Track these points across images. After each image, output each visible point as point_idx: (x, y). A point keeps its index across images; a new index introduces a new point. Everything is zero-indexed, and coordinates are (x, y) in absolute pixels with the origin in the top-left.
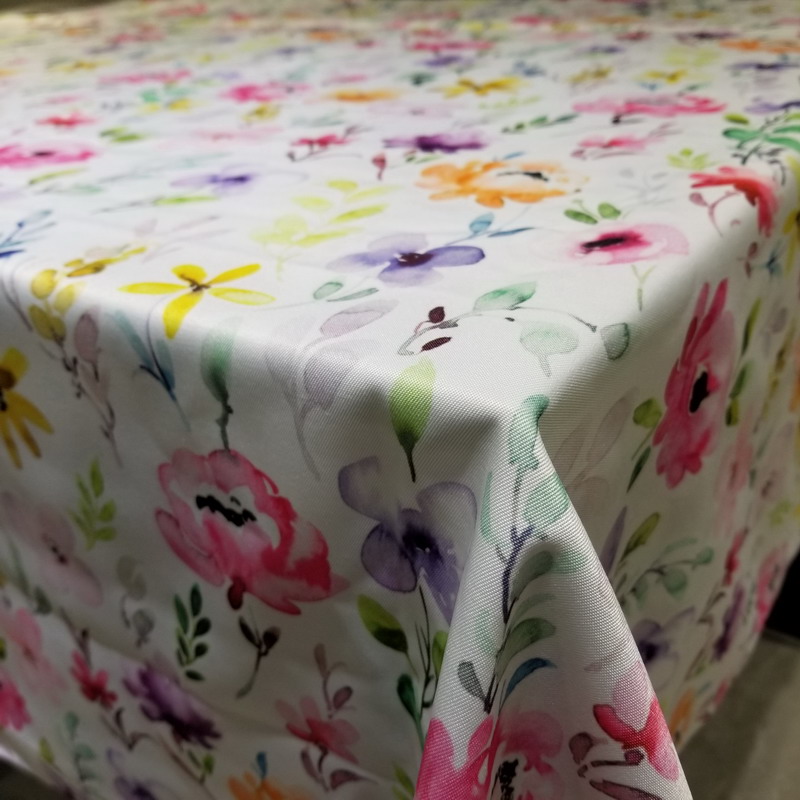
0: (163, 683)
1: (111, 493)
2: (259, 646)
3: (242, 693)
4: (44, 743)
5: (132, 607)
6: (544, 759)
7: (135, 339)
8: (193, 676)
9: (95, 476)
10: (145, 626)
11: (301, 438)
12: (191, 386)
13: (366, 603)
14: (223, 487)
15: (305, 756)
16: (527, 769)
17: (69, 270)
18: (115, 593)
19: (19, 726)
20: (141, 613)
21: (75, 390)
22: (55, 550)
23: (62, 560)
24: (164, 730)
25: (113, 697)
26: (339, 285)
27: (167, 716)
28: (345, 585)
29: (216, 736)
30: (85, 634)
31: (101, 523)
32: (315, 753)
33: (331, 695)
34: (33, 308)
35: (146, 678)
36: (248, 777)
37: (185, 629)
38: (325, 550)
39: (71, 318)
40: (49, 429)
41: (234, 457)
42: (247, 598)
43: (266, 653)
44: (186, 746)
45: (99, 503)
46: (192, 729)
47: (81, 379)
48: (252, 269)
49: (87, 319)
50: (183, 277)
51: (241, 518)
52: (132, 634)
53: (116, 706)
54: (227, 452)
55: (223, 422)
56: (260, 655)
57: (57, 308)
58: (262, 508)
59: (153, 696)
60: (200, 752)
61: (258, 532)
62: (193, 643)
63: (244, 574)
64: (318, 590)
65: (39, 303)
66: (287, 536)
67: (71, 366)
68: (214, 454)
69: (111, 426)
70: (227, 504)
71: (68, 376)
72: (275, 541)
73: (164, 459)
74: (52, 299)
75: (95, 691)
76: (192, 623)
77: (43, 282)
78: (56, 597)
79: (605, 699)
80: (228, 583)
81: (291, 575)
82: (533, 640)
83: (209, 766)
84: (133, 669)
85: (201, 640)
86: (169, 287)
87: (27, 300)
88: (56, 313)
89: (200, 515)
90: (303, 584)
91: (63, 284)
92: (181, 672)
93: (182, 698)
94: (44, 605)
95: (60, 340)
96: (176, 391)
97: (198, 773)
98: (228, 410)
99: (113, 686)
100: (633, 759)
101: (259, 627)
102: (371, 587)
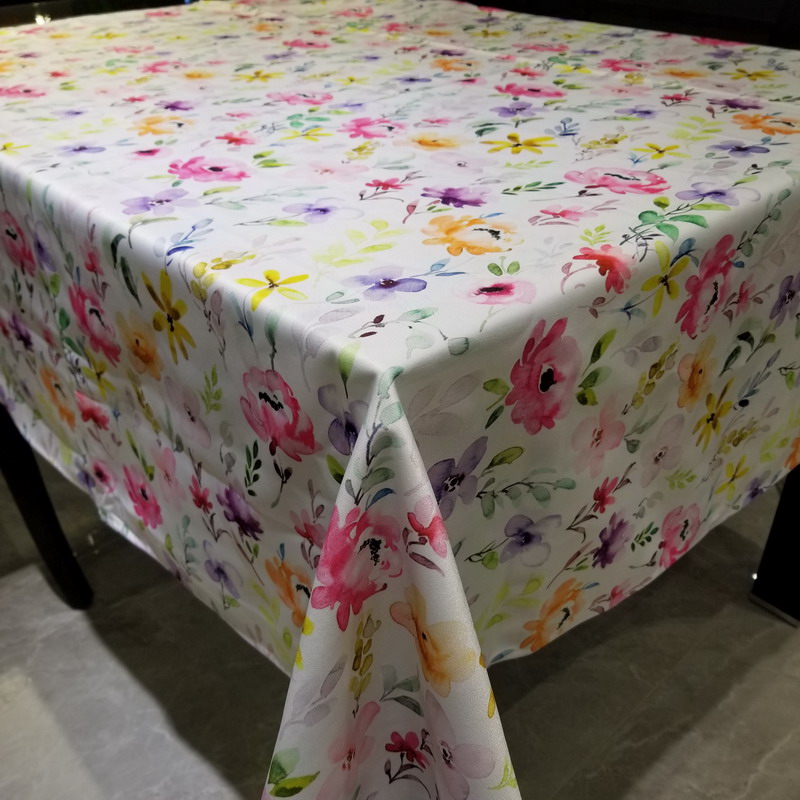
0: (237, 497)
1: (220, 384)
2: (282, 478)
3: (274, 505)
4: (168, 536)
5: (225, 450)
6: (394, 543)
7: (238, 308)
8: (251, 493)
9: (214, 374)
10: (231, 462)
11: (303, 369)
12: (260, 336)
13: (330, 459)
14: (271, 389)
15: (303, 546)
16: (386, 547)
17: (213, 264)
18: (218, 441)
19: (154, 527)
20: (229, 454)
21: (209, 328)
22: (189, 413)
23: (193, 419)
24: (235, 526)
25: (210, 505)
26: (342, 294)
27: (237, 519)
28: (321, 448)
29: (261, 532)
30: (200, 465)
31: (214, 400)
32: (307, 544)
33: (315, 509)
34: (192, 282)
35: (228, 494)
36: (275, 560)
37: (250, 466)
38: (312, 427)
39: (210, 291)
40: (194, 346)
41: (276, 374)
42: (277, 448)
43: (285, 482)
44: (245, 537)
45: (215, 389)
46: (249, 527)
47: (211, 322)
48: (304, 277)
49: (217, 293)
50: (268, 278)
51: (277, 406)
52: (224, 467)
53: (211, 511)
54: (273, 371)
55: (273, 356)
56: (283, 482)
57: (204, 284)
58: (286, 403)
59: (231, 506)
60: (252, 542)
61: (284, 414)
62: (252, 474)
63: (277, 436)
64: (309, 449)
65: (196, 280)
66: (296, 417)
67: (208, 315)
68: (267, 371)
69: (224, 350)
70: (272, 399)
71: (206, 319)
72: (291, 422)
73: (247, 371)
74: (202, 279)
75: (201, 501)
76: (254, 461)
77: (199, 269)
78: (187, 442)
79: (412, 510)
80: (270, 440)
81: (297, 439)
82: (386, 479)
83: (256, 552)
84: (223, 487)
85: (256, 472)
86: (259, 283)
87: (190, 277)
88: (203, 287)
89: (260, 402)
90: (302, 444)
91: (209, 272)
92: (246, 490)
93: (246, 508)
94: (180, 446)
95: (204, 301)
96: (253, 337)
97: (250, 556)
98: (275, 351)
99: (211, 499)
100: (423, 542)
101: (283, 467)
102: (332, 450)
